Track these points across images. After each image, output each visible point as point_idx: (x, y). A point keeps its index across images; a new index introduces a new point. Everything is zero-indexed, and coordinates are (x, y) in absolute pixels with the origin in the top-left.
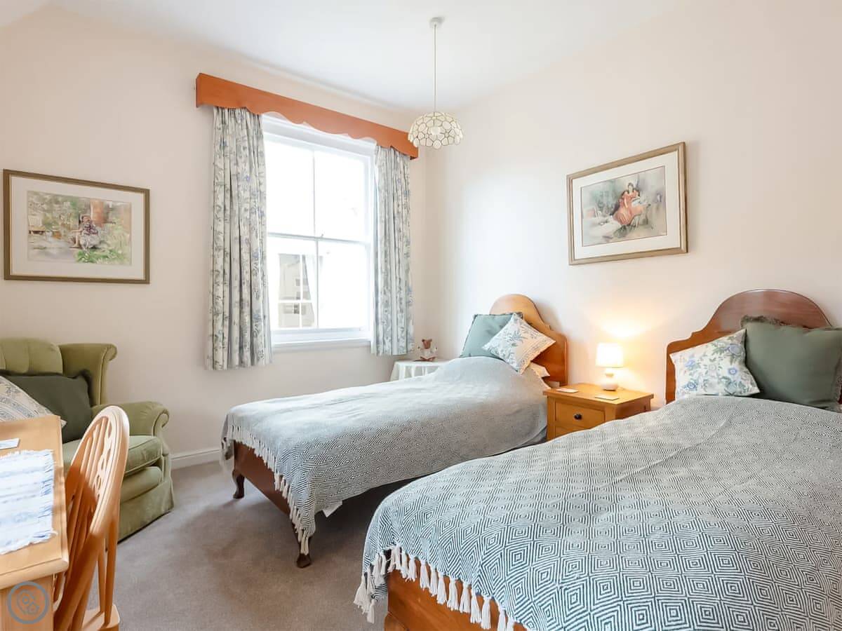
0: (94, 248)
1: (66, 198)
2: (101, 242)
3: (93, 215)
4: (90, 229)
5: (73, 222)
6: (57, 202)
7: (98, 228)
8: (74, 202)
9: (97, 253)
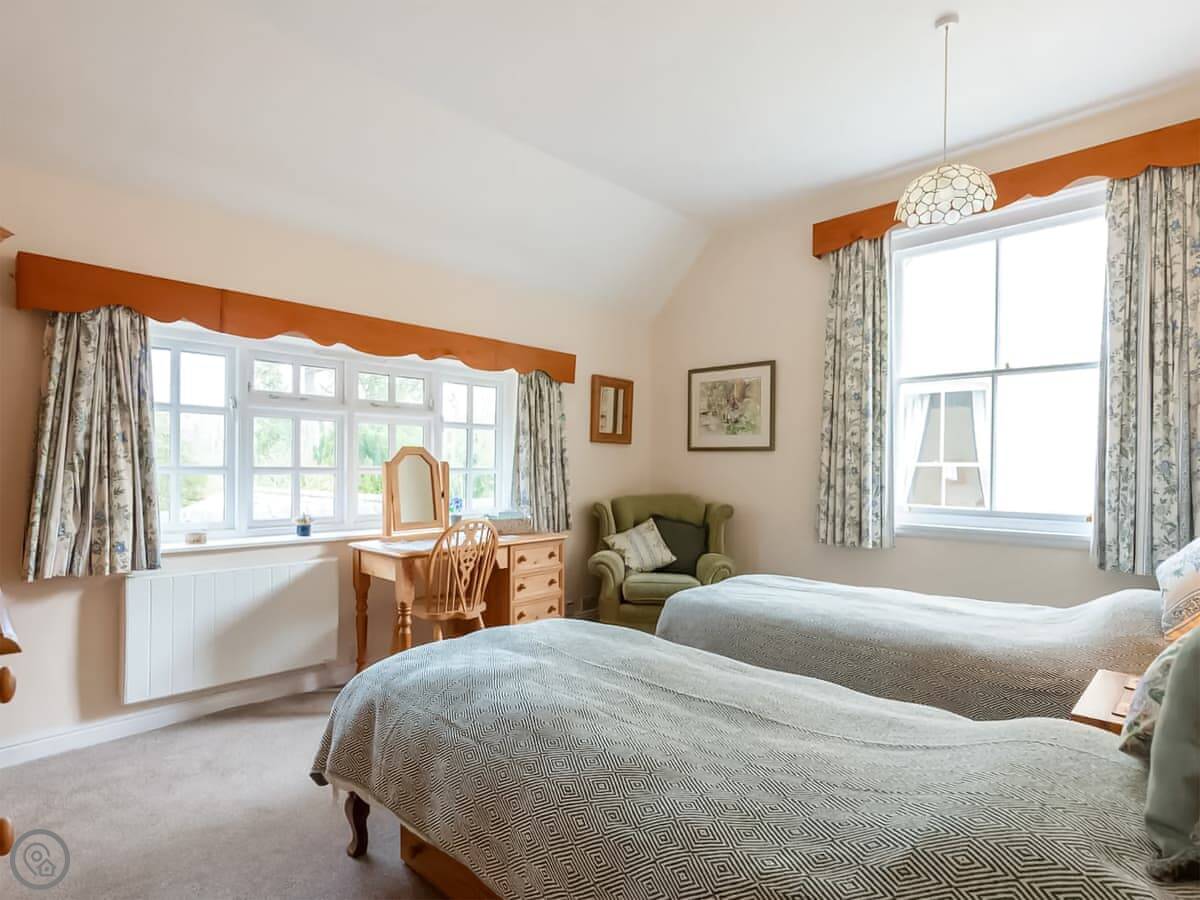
0: (736, 421)
1: (721, 382)
2: (741, 416)
3: (736, 394)
4: (734, 406)
5: (724, 402)
6: (715, 388)
7: (739, 404)
8: (725, 384)
9: (738, 426)
